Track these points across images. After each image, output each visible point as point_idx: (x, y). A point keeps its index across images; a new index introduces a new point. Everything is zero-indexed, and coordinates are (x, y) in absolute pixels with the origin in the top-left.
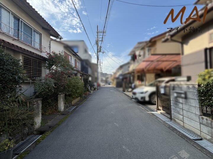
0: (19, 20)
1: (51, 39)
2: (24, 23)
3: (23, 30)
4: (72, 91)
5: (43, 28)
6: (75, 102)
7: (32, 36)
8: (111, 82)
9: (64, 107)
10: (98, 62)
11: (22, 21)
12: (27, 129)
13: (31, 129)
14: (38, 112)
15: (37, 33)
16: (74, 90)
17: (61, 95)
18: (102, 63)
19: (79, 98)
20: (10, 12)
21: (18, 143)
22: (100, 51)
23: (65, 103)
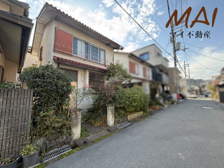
0: (88, 44)
1: (114, 52)
2: (92, 46)
3: (91, 52)
4: (125, 103)
5: (107, 45)
6: (133, 117)
7: (98, 54)
8: (209, 93)
9: (113, 122)
10: (175, 65)
11: (90, 44)
12: (65, 137)
13: (68, 139)
14: (77, 123)
15: (102, 50)
16: (127, 102)
17: (110, 107)
18: (187, 65)
19: (142, 112)
20: (82, 41)
21: (54, 149)
22: (178, 50)
23: (115, 117)
